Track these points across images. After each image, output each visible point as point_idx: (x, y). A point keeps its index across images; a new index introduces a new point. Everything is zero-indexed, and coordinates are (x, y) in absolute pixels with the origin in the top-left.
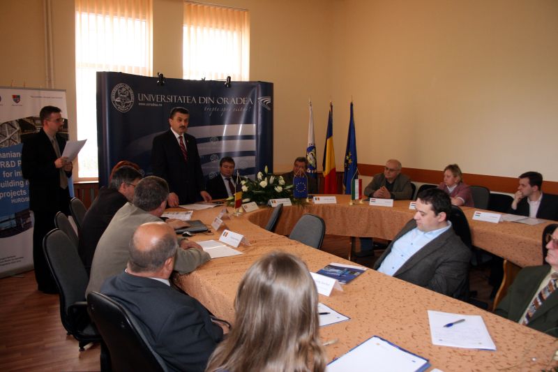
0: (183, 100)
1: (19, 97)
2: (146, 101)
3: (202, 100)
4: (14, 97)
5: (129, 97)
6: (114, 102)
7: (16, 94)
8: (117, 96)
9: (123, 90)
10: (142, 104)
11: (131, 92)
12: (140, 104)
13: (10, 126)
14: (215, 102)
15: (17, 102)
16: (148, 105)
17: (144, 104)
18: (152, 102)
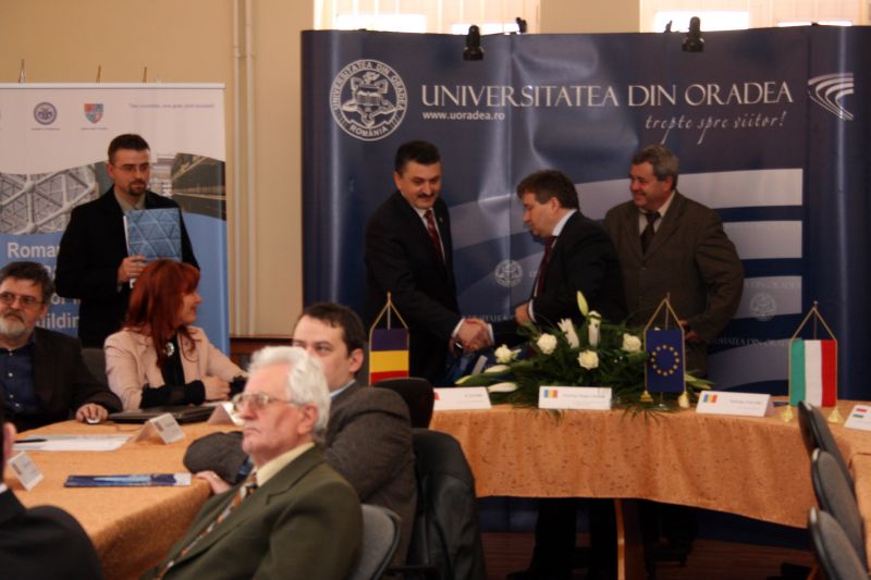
0: (573, 99)
1: (100, 107)
2: (449, 107)
3: (639, 96)
4: (89, 108)
5: (391, 96)
6: (338, 112)
7: (93, 101)
8: (346, 95)
9: (369, 77)
10: (435, 116)
11: (398, 83)
12: (426, 115)
13: (72, 180)
14: (680, 99)
15: (94, 120)
16: (454, 116)
17: (443, 116)
18: (471, 107)
